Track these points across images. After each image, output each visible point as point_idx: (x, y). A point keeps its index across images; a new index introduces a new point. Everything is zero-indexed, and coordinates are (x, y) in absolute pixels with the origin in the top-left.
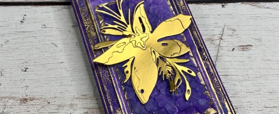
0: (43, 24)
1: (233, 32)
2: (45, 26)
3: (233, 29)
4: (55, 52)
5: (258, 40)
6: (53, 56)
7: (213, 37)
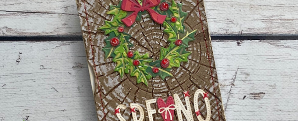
0: (41, 65)
1: (246, 76)
2: (43, 67)
3: (247, 73)
4: (56, 98)
5: (272, 86)
6: (54, 103)
7: (224, 82)
